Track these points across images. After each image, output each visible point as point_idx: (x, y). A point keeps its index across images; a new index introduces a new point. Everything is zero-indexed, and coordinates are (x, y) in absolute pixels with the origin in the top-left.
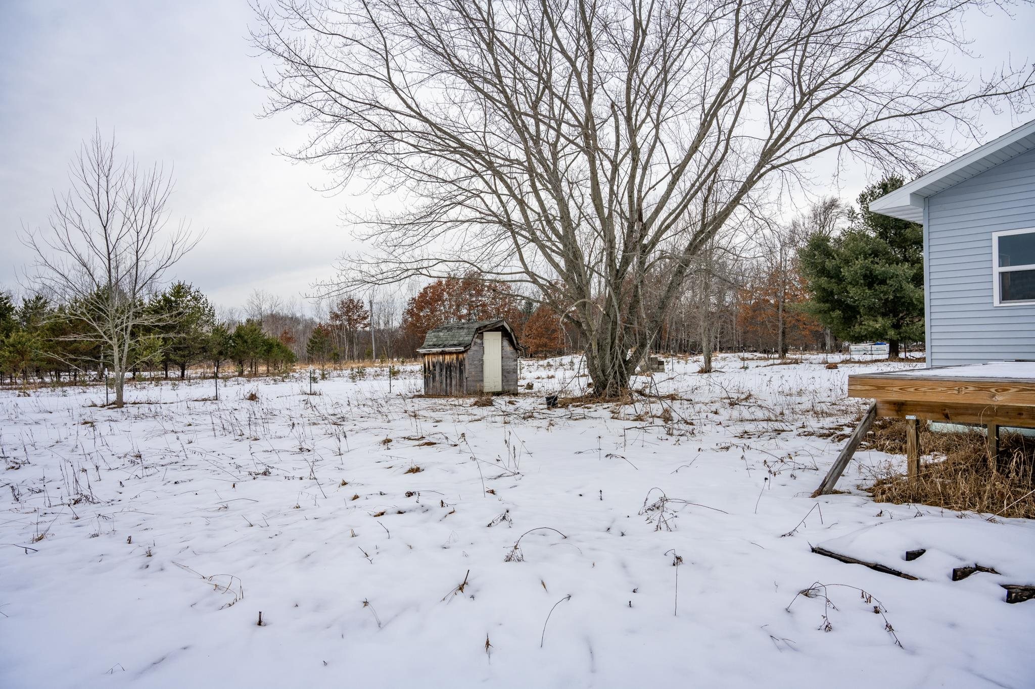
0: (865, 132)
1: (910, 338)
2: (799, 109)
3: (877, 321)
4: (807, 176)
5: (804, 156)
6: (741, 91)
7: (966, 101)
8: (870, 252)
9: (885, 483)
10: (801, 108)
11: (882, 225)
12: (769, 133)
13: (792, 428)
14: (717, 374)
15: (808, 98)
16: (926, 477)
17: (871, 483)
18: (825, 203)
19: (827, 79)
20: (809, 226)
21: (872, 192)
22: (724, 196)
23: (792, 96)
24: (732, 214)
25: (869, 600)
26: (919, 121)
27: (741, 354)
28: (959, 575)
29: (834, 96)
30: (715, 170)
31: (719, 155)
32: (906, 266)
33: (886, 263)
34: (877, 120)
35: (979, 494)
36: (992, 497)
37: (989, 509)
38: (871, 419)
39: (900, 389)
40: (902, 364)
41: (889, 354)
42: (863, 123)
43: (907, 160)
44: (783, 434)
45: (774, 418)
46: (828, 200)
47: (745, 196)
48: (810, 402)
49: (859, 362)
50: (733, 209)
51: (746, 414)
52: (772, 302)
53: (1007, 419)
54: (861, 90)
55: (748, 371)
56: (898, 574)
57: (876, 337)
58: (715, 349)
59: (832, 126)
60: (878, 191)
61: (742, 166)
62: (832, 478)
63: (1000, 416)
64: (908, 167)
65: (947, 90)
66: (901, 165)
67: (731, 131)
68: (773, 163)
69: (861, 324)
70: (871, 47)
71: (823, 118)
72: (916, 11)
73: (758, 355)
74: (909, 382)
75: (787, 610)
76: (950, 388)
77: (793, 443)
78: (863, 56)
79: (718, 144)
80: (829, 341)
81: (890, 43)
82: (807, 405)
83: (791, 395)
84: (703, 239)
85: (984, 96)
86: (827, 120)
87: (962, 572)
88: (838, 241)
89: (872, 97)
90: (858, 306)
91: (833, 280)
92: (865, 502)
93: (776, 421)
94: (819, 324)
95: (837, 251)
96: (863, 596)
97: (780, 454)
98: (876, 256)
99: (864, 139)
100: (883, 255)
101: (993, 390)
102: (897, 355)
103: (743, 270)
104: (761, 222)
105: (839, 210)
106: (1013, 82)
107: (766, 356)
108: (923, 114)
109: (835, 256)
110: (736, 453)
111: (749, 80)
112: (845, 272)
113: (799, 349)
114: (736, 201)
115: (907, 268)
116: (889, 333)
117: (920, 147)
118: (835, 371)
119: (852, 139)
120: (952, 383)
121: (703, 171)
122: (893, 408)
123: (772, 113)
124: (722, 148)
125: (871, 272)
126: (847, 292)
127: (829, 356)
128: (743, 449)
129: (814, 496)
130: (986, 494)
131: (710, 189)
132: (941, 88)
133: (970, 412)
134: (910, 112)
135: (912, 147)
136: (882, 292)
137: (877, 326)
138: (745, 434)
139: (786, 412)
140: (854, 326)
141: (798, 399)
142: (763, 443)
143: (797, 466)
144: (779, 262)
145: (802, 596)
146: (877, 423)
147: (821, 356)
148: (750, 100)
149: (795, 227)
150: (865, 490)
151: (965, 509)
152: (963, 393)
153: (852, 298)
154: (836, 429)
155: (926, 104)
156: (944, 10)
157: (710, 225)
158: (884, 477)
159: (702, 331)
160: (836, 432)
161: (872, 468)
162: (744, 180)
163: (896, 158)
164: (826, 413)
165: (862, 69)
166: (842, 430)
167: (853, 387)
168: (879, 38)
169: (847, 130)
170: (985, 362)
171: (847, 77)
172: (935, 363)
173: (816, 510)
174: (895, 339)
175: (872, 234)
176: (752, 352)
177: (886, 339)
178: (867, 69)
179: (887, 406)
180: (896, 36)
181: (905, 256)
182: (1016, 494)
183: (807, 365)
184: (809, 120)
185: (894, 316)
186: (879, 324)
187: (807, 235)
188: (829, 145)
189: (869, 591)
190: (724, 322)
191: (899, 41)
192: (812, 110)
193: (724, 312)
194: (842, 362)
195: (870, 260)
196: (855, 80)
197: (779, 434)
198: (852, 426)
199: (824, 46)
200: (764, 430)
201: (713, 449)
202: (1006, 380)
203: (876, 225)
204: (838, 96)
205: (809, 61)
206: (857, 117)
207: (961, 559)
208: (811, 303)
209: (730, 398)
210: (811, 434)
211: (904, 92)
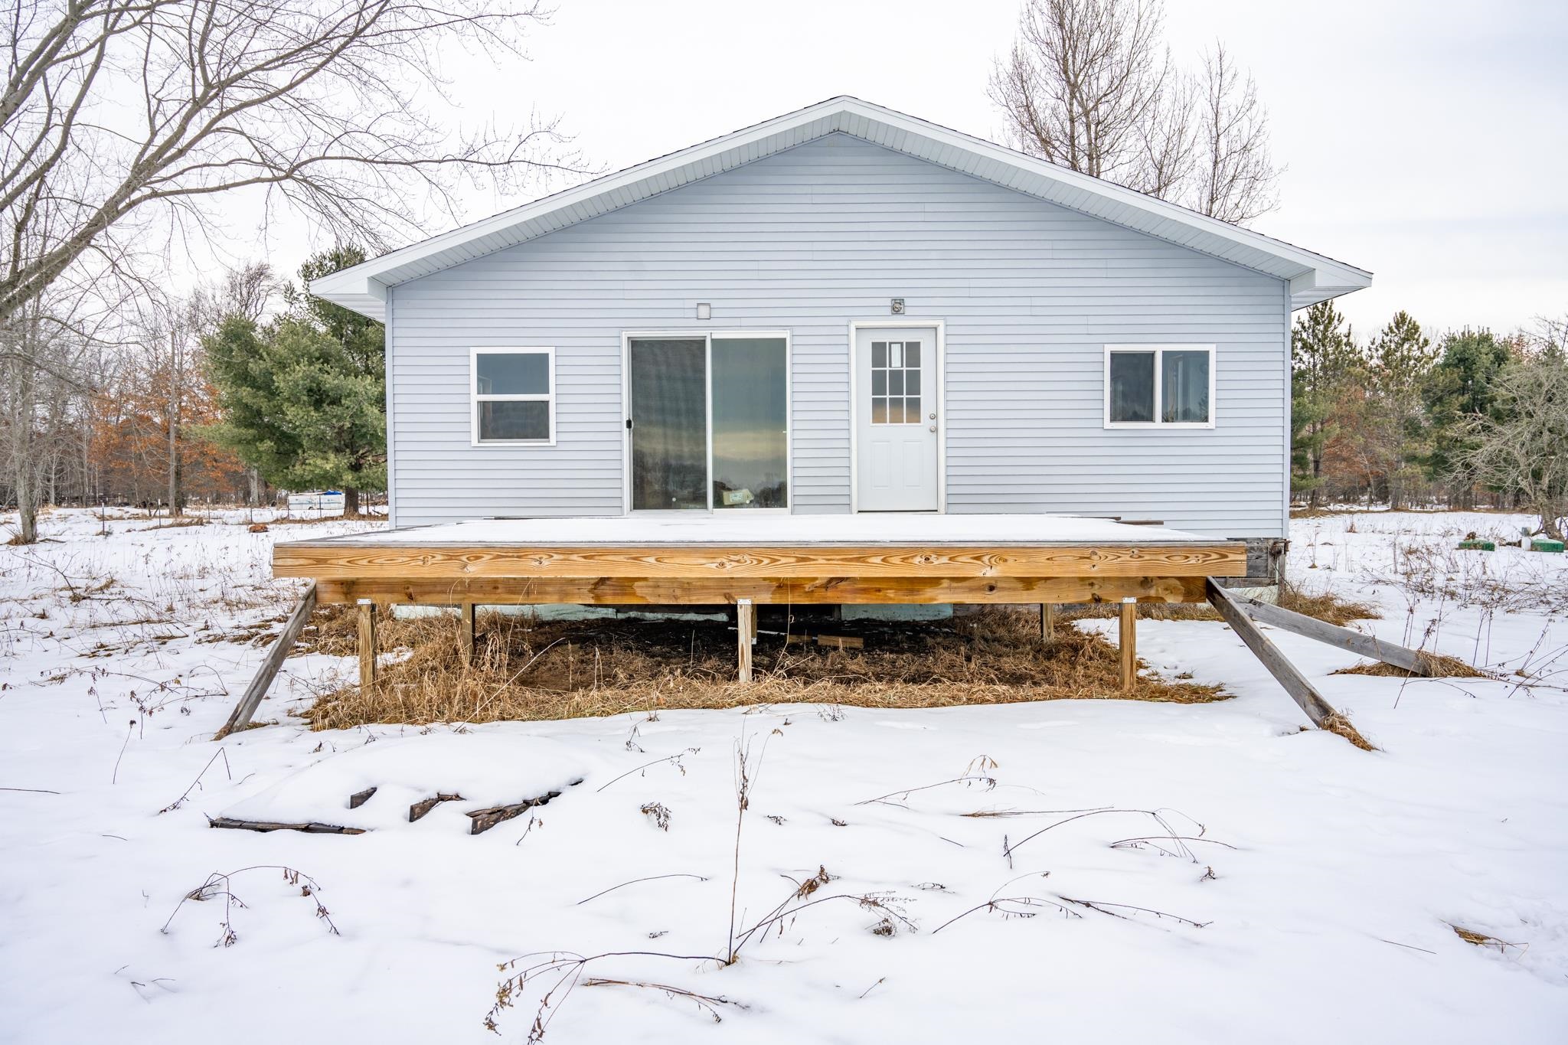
0: (307, 170)
1: (373, 485)
2: (201, 108)
3: (327, 459)
4: (216, 221)
5: (210, 186)
6: (92, 46)
7: (443, 161)
8: (317, 355)
9: (329, 701)
10: (205, 106)
11: (335, 316)
12: (148, 135)
13: (187, 631)
14: (48, 545)
15: (217, 95)
16: (383, 684)
17: (308, 704)
18: (248, 269)
19: (247, 73)
20: (223, 302)
21: (321, 264)
22: (62, 227)
23: (189, 82)
24: (75, 263)
25: (294, 880)
26: (384, 174)
27: (99, 510)
28: (417, 812)
29: (260, 101)
30: (40, 175)
31: (47, 150)
32: (368, 381)
33: (341, 373)
34: (324, 158)
35: (449, 698)
36: (464, 700)
37: (461, 716)
38: (308, 609)
39: (348, 562)
40: (363, 523)
41: (345, 508)
42: (304, 157)
43: (365, 226)
44: (171, 643)
45: (155, 617)
46: (254, 265)
47: (102, 233)
48: (219, 587)
49: (302, 521)
50: (77, 253)
51: (103, 614)
52: (157, 420)
53: (481, 596)
54: (302, 104)
55: (110, 538)
56: (340, 830)
57: (327, 483)
58: (46, 501)
59: (256, 148)
60: (329, 264)
61: (96, 180)
62: (248, 705)
63: (473, 592)
64: (367, 236)
65: (420, 140)
66: (358, 232)
67: (73, 112)
68: (157, 186)
69: (303, 463)
70: (317, 43)
71: (242, 133)
72: (380, 12)
73: (132, 510)
74: (361, 550)
75: (162, 931)
76: (414, 558)
77: (188, 655)
78: (304, 53)
79: (46, 130)
80: (255, 489)
81: (343, 47)
82: (214, 593)
83: (187, 577)
84: (14, 297)
85: (465, 160)
86: (248, 138)
87: (421, 808)
88: (269, 332)
89: (316, 120)
90: (300, 436)
91: (261, 393)
92: (298, 733)
93: (160, 621)
94: (238, 460)
95: (267, 347)
96: (286, 877)
97: (162, 676)
98: (327, 361)
99: (305, 180)
100: (337, 361)
101: (464, 558)
102: (356, 510)
103: (102, 362)
104: (135, 285)
105: (271, 283)
106: (498, 152)
107: (146, 512)
108: (389, 165)
109: (264, 354)
110: (77, 685)
111: (109, 31)
112: (280, 381)
113: (206, 501)
114: (83, 239)
115: (370, 385)
116: (344, 477)
117: (384, 212)
118: (262, 535)
119: (287, 177)
120: (415, 551)
121: (16, 172)
122: (340, 590)
123: (154, 102)
124: (55, 135)
125: (318, 384)
126: (283, 413)
127: (256, 511)
128: (94, 676)
129: (219, 738)
130: (457, 697)
131: (29, 209)
132: (412, 134)
133: (439, 588)
134: (371, 158)
135: (373, 209)
136: (335, 416)
137: (328, 467)
138: (103, 649)
139: (178, 606)
140: (294, 466)
141: (199, 584)
142: (136, 660)
143: (192, 693)
144: (170, 355)
145: (191, 902)
146: (321, 612)
147: (243, 513)
148: (111, 66)
149: (198, 300)
150: (300, 715)
151: (432, 721)
152: (430, 563)
153: (290, 422)
154: (260, 627)
155: (391, 152)
156: (416, 25)
157: (29, 274)
158: (328, 692)
159: (17, 468)
160: (260, 631)
161: (311, 681)
162: (100, 205)
163: (352, 221)
164: (246, 603)
165: (303, 73)
166: (270, 627)
167: (280, 562)
168: (328, 34)
169: (279, 160)
170: (459, 520)
171: (280, 78)
172: (402, 523)
173: (220, 759)
174: (353, 486)
175: (322, 329)
176: (120, 505)
177: (341, 487)
178: (310, 75)
179: (331, 587)
180: (352, 39)
181: (367, 366)
182: (489, 691)
183: (219, 527)
184: (218, 130)
185: (352, 453)
186: (331, 463)
187: (219, 315)
188: (250, 178)
189: (294, 867)
190: (64, 452)
191: (354, 49)
192: (223, 115)
193: (64, 435)
194: (276, 521)
195: (318, 366)
196: (291, 86)
197: (164, 643)
198: (283, 620)
199: (243, 17)
200: (138, 639)
201: (35, 683)
202: (478, 545)
203: (326, 315)
204: (266, 103)
205: (217, 34)
206: (295, 146)
207: (421, 790)
208: (226, 428)
209: (72, 589)
210: (219, 639)
211: (364, 126)
